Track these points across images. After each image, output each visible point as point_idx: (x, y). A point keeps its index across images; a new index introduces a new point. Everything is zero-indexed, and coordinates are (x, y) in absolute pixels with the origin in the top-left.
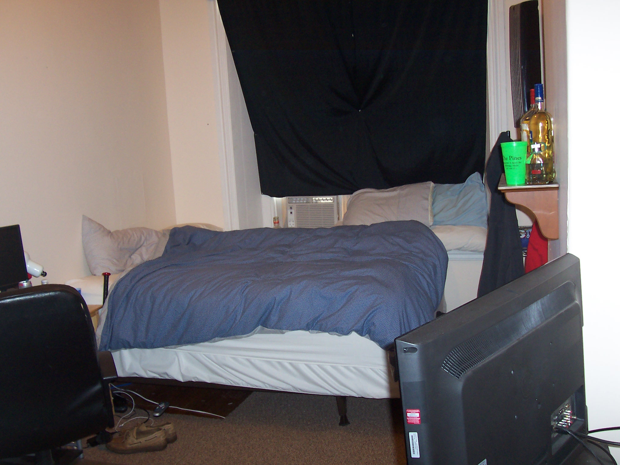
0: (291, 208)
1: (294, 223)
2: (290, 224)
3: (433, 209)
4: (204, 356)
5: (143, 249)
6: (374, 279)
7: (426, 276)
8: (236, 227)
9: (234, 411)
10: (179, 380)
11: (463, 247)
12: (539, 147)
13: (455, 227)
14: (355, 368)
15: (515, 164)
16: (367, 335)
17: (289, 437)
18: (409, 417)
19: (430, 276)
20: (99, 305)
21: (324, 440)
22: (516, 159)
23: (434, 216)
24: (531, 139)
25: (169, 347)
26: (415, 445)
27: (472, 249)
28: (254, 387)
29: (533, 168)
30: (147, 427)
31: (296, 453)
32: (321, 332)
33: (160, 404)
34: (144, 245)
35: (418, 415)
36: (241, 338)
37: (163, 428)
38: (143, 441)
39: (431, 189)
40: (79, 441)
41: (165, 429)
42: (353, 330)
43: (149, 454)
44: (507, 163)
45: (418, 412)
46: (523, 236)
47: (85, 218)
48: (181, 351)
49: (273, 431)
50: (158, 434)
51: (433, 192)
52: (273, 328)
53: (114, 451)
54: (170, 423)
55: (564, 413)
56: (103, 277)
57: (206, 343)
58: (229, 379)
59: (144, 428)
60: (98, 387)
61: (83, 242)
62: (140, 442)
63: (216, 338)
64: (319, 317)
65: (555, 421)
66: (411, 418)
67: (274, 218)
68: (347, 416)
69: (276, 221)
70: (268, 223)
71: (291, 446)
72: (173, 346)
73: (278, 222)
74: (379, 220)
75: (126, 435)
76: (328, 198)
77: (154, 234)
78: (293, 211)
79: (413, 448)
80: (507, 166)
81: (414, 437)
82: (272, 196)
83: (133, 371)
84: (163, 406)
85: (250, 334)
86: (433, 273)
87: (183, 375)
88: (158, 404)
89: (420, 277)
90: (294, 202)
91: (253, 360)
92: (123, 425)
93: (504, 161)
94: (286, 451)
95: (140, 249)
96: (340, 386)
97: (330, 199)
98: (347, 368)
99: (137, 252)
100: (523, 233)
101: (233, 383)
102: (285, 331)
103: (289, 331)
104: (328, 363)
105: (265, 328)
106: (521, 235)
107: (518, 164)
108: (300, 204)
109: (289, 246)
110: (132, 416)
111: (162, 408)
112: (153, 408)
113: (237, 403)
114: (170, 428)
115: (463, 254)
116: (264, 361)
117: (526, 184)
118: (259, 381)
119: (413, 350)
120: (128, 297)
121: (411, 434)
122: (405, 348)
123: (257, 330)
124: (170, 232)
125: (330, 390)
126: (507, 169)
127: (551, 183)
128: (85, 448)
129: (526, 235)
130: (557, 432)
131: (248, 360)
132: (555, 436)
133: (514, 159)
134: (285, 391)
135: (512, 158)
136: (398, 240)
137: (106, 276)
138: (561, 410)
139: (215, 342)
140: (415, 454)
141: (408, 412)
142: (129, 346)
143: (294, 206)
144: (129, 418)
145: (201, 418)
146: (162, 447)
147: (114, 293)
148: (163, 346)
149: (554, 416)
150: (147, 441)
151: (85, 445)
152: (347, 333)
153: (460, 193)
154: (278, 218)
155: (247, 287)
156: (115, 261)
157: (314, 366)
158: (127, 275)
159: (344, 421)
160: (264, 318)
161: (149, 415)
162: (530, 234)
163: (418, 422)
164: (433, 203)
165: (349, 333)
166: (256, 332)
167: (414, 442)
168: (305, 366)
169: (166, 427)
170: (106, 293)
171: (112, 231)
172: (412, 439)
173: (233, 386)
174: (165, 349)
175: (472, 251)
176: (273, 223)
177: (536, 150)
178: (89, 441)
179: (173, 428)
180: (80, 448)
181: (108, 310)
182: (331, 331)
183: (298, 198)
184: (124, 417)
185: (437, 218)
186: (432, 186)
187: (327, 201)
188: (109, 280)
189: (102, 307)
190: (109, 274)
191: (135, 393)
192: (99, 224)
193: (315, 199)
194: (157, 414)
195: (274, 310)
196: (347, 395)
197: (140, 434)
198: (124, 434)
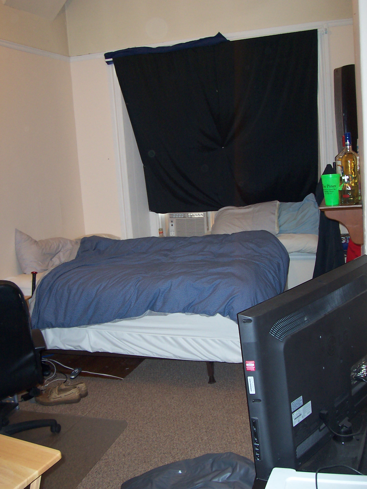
0: (172, 222)
1: (174, 233)
2: (171, 234)
3: (279, 221)
4: (107, 332)
5: (61, 254)
6: (233, 275)
7: (272, 272)
8: (130, 236)
9: (130, 374)
10: (88, 351)
11: (302, 250)
12: (348, 178)
13: (295, 235)
14: (219, 340)
15: (331, 191)
16: (228, 316)
17: (171, 392)
18: (247, 366)
19: (275, 272)
20: (29, 296)
21: (197, 394)
22: (331, 186)
23: (280, 227)
24: (342, 172)
25: (82, 326)
26: (252, 385)
27: (308, 251)
28: (145, 355)
29: (344, 193)
30: (66, 385)
31: (177, 403)
32: (194, 314)
33: (75, 370)
34: (61, 251)
35: (253, 365)
36: (135, 319)
37: (78, 386)
38: (64, 396)
39: (277, 206)
40: (16, 396)
41: (79, 387)
42: (217, 312)
43: (67, 405)
44: (326, 190)
45: (254, 363)
46: (344, 242)
47: (17, 231)
48: (91, 329)
49: (159, 388)
50: (73, 391)
51: (279, 209)
52: (158, 311)
53: (42, 404)
54: (83, 383)
55: (362, 367)
56: (31, 275)
57: (109, 323)
58: (127, 350)
59: (63, 387)
60: (31, 354)
61: (16, 249)
62: (61, 397)
63: (117, 319)
64: (192, 302)
65: (354, 372)
66: (249, 366)
67: (159, 229)
68: (215, 376)
69: (161, 231)
70: (155, 233)
71: (173, 398)
72: (85, 326)
73: (162, 233)
74: (238, 230)
75: (50, 392)
76: (200, 213)
77: (69, 242)
78: (173, 224)
79: (251, 387)
80: (325, 192)
81: (251, 380)
82: (157, 212)
83: (54, 345)
84: (77, 371)
85: (142, 315)
86: (277, 270)
87: (92, 348)
88: (73, 369)
89: (268, 273)
90: (174, 217)
91: (144, 335)
92: (47, 385)
93: (324, 188)
94: (169, 402)
95: (58, 254)
96: (208, 354)
97: (202, 215)
98: (214, 340)
99: (57, 256)
100: (344, 239)
101: (129, 353)
102: (167, 313)
103: (170, 313)
104: (200, 337)
105: (152, 311)
106: (343, 241)
107: (333, 190)
108: (179, 219)
109: (170, 250)
110: (54, 378)
111: (77, 372)
112: (70, 373)
113: (133, 367)
114: (83, 386)
115: (302, 255)
116: (152, 336)
117: (339, 205)
118: (148, 351)
119: (250, 321)
120: (50, 290)
121: (249, 378)
122: (244, 320)
123: (146, 313)
124: (81, 240)
125: (200, 356)
126: (326, 194)
127: (357, 204)
128: (20, 402)
129: (346, 241)
130: (356, 380)
131: (140, 335)
132: (355, 383)
133: (330, 187)
134: (168, 358)
135: (329, 186)
136: (251, 245)
137: (34, 274)
138: (359, 365)
139: (116, 322)
140: (252, 391)
141: (246, 363)
142: (51, 326)
143: (174, 220)
144: (52, 380)
145: (106, 379)
146: (78, 401)
147: (41, 286)
148: (76, 326)
149: (354, 368)
150: (66, 396)
151: (20, 400)
152: (213, 314)
153: (298, 210)
154: (162, 229)
155: (139, 282)
156: (40, 262)
157: (189, 339)
158: (49, 274)
159: (212, 380)
160: (151, 304)
161: (67, 377)
162: (349, 240)
163: (254, 369)
164: (279, 217)
165: (215, 314)
166: (146, 315)
167: (251, 383)
168: (183, 340)
169: (80, 385)
170: (34, 287)
171: (37, 240)
172: (250, 381)
173: (129, 355)
174: (78, 328)
175: (308, 253)
176: (158, 233)
177: (346, 181)
178: (22, 397)
179: (85, 387)
180: (17, 401)
181: (36, 300)
182: (202, 313)
183: (177, 214)
184: (48, 379)
185: (282, 228)
186: (278, 204)
187: (199, 216)
188: (36, 277)
189: (31, 297)
190: (36, 273)
191: (56, 362)
192: (28, 236)
193: (190, 214)
194: (73, 377)
195: (159, 298)
196: (214, 361)
197: (61, 391)
198: (49, 391)
